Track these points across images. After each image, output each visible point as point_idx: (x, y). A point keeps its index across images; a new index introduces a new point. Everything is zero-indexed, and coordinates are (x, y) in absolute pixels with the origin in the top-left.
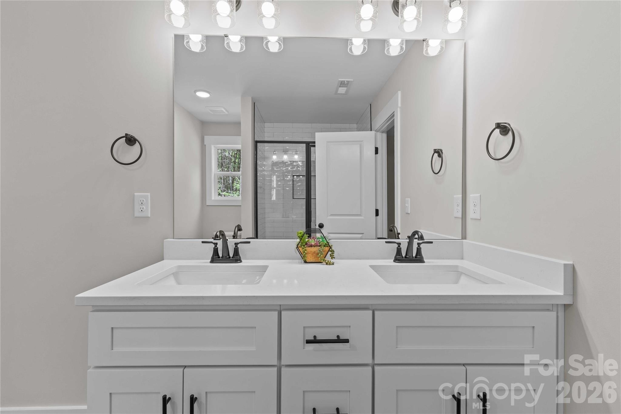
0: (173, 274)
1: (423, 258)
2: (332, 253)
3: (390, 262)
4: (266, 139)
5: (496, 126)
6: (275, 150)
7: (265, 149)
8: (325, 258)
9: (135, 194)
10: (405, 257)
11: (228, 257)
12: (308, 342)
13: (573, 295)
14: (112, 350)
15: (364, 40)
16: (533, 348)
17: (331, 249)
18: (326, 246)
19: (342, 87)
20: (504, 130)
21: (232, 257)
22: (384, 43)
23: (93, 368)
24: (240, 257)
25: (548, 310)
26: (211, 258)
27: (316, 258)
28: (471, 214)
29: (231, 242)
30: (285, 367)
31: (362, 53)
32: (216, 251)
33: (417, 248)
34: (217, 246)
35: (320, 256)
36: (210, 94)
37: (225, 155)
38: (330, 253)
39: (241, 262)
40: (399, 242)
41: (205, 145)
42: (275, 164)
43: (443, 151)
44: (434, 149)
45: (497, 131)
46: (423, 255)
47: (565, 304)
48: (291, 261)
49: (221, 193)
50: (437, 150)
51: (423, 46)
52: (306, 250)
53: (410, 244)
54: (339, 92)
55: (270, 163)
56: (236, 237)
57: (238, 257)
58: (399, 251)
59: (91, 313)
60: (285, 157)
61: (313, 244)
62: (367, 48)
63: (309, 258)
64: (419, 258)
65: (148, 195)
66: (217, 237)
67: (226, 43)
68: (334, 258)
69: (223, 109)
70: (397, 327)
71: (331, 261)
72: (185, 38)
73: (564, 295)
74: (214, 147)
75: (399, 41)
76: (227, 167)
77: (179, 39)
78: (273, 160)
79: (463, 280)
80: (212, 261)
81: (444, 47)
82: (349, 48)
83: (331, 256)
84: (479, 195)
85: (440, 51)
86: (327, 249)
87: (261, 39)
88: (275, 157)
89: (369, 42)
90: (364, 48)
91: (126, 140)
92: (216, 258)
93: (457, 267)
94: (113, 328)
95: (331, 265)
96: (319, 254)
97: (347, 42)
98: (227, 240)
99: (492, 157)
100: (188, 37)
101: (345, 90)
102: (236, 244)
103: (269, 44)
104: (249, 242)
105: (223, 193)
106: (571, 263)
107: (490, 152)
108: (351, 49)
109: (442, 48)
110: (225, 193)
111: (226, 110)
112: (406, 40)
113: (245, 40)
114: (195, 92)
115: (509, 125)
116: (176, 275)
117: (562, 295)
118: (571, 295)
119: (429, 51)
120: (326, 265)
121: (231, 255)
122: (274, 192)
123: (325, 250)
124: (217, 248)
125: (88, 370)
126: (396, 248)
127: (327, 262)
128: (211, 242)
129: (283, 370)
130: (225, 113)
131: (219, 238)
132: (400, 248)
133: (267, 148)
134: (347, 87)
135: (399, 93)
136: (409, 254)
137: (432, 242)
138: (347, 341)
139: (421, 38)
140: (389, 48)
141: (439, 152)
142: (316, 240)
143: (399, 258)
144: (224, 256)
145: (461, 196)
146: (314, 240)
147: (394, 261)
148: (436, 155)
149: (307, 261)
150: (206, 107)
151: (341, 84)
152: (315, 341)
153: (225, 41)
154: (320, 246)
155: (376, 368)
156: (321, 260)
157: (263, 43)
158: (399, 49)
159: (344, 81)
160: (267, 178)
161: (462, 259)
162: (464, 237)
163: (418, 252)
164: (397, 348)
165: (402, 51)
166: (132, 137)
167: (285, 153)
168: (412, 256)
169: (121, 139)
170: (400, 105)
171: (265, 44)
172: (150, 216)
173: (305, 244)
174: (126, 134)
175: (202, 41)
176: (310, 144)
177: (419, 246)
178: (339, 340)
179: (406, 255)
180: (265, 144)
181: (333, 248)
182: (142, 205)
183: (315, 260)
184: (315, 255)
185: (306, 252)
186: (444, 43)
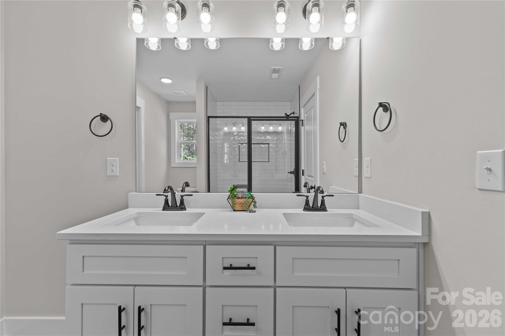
0: (134, 218)
1: (326, 208)
2: (255, 204)
3: (301, 211)
4: (218, 115)
5: (379, 105)
6: (226, 123)
7: (217, 122)
8: (249, 207)
9: (108, 158)
10: (312, 207)
11: (176, 206)
12: (225, 268)
13: (429, 235)
14: (83, 272)
15: (282, 39)
16: (399, 276)
17: (254, 201)
18: (250, 198)
19: (275, 73)
20: (386, 108)
21: (179, 207)
22: (298, 41)
23: (70, 285)
24: (185, 206)
25: (411, 247)
26: (163, 207)
27: (242, 207)
28: (365, 174)
29: (178, 195)
30: (209, 287)
31: (281, 48)
32: (166, 201)
33: (322, 200)
34: (168, 197)
35: (245, 205)
36: (172, 80)
37: (190, 127)
38: (253, 203)
39: (185, 210)
40: (308, 195)
41: (170, 120)
42: (226, 134)
43: (347, 124)
44: (340, 123)
45: (381, 109)
46: (326, 206)
47: (424, 243)
48: (224, 209)
49: (187, 158)
50: (342, 123)
51: (329, 42)
52: (234, 201)
53: (316, 197)
54: (273, 77)
55: (222, 133)
56: (183, 191)
57: (183, 206)
58: (307, 202)
59: (69, 245)
60: (234, 129)
61: (240, 196)
62: (284, 45)
63: (237, 207)
64: (323, 207)
65: (117, 160)
66: (166, 191)
67: (176, 44)
68: (256, 207)
69: (183, 92)
70: (293, 258)
71: (253, 210)
72: (145, 40)
73: (422, 235)
74: (177, 121)
75: (309, 39)
76: (192, 136)
77: (140, 42)
78: (224, 131)
79: (356, 224)
80: (164, 209)
81: (345, 43)
82: (270, 45)
83: (254, 206)
84: (370, 158)
85: (342, 46)
86: (251, 200)
87: (202, 40)
88: (226, 129)
89: (286, 41)
90: (282, 45)
91: (101, 118)
92: (166, 207)
93: (352, 214)
94: (84, 257)
95: (253, 212)
96: (244, 204)
97: (268, 41)
98: (175, 193)
99: (377, 129)
100: (148, 40)
101: (277, 75)
102: (182, 196)
103: (209, 43)
104: (192, 195)
105: (189, 158)
106: (428, 211)
107: (376, 125)
108: (272, 46)
109: (343, 44)
110: (190, 157)
111: (185, 92)
112: (315, 39)
113: (191, 40)
114: (161, 78)
115: (389, 104)
116: (137, 219)
117: (421, 236)
118: (428, 235)
119: (334, 46)
120: (250, 213)
121: (178, 205)
122: (226, 157)
123: (249, 201)
124: (168, 200)
125: (66, 286)
126: (305, 200)
127: (250, 210)
128: (163, 195)
129: (207, 289)
130: (184, 94)
131: (167, 192)
132: (308, 200)
133: (219, 121)
134: (278, 73)
135: (318, 78)
136: (315, 205)
137: (333, 196)
138: (254, 268)
139: (326, 37)
140: (302, 44)
141: (344, 125)
142: (243, 193)
143: (307, 208)
144: (172, 206)
145: (358, 159)
146: (242, 193)
147: (304, 210)
148: (342, 127)
149: (236, 210)
150: (170, 90)
151: (273, 71)
152: (231, 268)
153: (175, 42)
154: (245, 198)
155: (278, 289)
156: (246, 209)
157: (204, 42)
158: (309, 45)
159: (276, 69)
160: (218, 146)
161: (358, 208)
162: (360, 192)
163: (322, 203)
164: (293, 274)
165: (312, 46)
166: (105, 115)
167: (234, 126)
168: (317, 206)
169: (97, 118)
170: (318, 87)
171: (205, 43)
172: (118, 175)
173: (234, 196)
174: (101, 114)
175: (158, 42)
176: (251, 118)
177: (323, 198)
178: (249, 268)
179: (313, 205)
180: (217, 118)
181: (256, 199)
182: (112, 167)
183: (241, 209)
184: (241, 205)
185: (234, 202)
186: (344, 40)
